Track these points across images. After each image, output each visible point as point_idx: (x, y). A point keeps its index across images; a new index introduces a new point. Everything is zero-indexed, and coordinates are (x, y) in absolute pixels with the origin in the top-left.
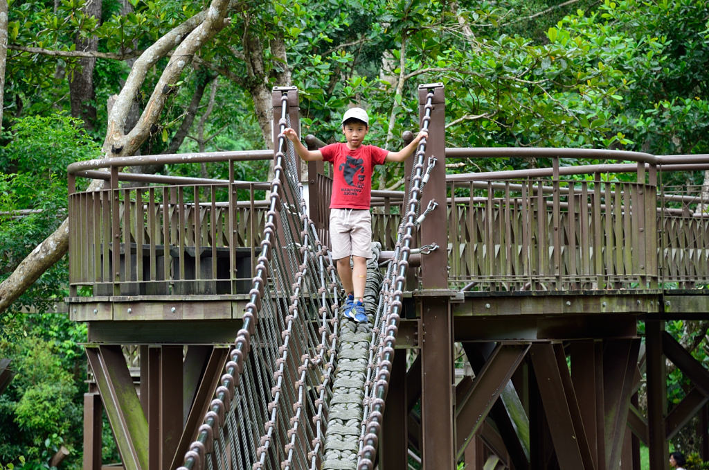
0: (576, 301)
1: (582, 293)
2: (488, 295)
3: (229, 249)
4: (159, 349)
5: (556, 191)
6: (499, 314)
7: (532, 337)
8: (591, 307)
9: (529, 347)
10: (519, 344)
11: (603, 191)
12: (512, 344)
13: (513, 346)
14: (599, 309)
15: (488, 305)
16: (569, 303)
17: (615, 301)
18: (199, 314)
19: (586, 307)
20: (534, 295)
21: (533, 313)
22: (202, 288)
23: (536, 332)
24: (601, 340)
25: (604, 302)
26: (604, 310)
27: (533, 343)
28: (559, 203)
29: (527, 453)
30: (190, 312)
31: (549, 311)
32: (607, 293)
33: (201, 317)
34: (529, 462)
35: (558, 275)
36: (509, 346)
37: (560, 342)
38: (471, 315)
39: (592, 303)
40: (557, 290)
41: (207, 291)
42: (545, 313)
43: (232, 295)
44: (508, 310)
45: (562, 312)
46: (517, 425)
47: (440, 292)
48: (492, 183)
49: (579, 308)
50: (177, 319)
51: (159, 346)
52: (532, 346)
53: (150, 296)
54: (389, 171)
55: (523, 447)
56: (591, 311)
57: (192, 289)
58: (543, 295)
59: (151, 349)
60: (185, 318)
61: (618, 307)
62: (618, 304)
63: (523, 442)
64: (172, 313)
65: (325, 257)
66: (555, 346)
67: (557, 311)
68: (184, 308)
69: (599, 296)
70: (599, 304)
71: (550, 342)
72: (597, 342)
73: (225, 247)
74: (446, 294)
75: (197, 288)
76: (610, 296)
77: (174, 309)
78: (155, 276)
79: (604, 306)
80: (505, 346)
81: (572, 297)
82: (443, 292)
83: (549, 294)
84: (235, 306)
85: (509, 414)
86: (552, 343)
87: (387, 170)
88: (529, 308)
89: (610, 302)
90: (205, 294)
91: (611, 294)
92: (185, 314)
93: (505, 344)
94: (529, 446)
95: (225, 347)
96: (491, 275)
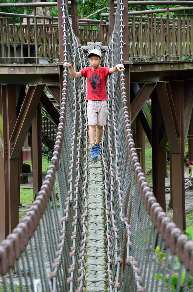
0: (175, 65)
1: (178, 62)
2: (141, 64)
3: (35, 44)
4: (6, 86)
5: (167, 19)
6: (145, 71)
7: (157, 80)
8: (181, 67)
9: (156, 84)
10: (152, 83)
11: (182, 19)
12: (149, 83)
13: (150, 84)
14: (184, 68)
15: (140, 68)
16: (172, 66)
17: (190, 64)
18: (23, 72)
19: (179, 68)
20: (159, 63)
21: (158, 70)
22: (18, 61)
23: (159, 78)
24: (183, 81)
25: (186, 65)
26: (186, 69)
27: (158, 82)
28: (169, 25)
29: (150, 127)
30: (19, 71)
31: (164, 70)
32: (187, 62)
33: (24, 73)
34: (151, 130)
35: (168, 54)
36: (148, 84)
37: (168, 82)
38: (134, 72)
39: (181, 66)
40: (167, 61)
41: (20, 62)
42: (163, 70)
43: (37, 64)
44: (148, 70)
45: (170, 70)
46: (146, 116)
47: (126, 62)
48: (135, 16)
49: (176, 68)
50: (14, 73)
51: (6, 84)
52: (157, 84)
53: (3, 64)
54: (85, 11)
55: (149, 124)
56: (181, 69)
57: (14, 61)
58: (162, 63)
59: (2, 86)
60: (17, 73)
61: (191, 67)
62: (191, 66)
63: (149, 122)
64: (12, 71)
65: (80, 48)
66: (166, 83)
67: (167, 70)
68: (17, 69)
69: (184, 63)
70: (184, 66)
71: (164, 82)
72: (181, 82)
73: (26, 43)
74: (128, 63)
75: (16, 61)
76: (188, 63)
77: (12, 69)
78: (4, 56)
79: (186, 67)
80: (147, 84)
81: (174, 64)
82: (127, 62)
83: (165, 62)
84: (38, 68)
85: (143, 112)
86: (165, 82)
87: (84, 10)
88: (157, 69)
89: (188, 65)
90: (19, 63)
91: (188, 62)
92: (17, 72)
93: (147, 83)
94: (151, 124)
95: (34, 85)
96: (142, 55)
